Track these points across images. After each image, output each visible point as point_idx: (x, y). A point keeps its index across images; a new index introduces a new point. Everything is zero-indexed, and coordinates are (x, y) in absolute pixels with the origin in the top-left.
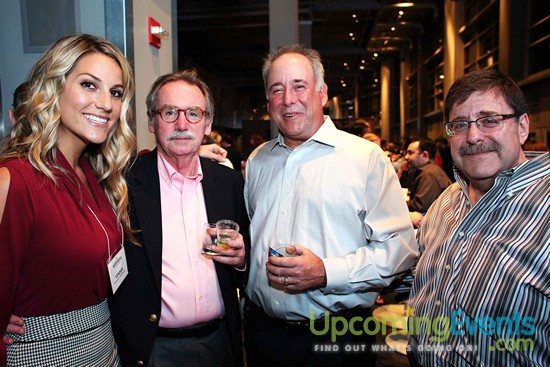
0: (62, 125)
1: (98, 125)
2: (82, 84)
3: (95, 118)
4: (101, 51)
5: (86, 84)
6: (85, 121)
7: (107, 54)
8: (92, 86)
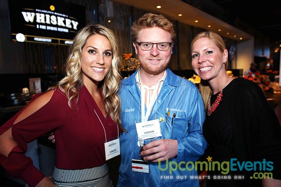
0: (82, 73)
1: (99, 72)
2: (89, 52)
3: (96, 68)
4: (98, 33)
5: (91, 51)
6: (92, 71)
7: (101, 34)
8: (94, 52)
